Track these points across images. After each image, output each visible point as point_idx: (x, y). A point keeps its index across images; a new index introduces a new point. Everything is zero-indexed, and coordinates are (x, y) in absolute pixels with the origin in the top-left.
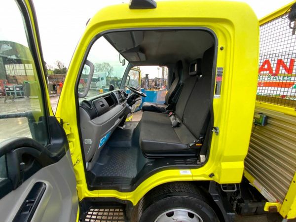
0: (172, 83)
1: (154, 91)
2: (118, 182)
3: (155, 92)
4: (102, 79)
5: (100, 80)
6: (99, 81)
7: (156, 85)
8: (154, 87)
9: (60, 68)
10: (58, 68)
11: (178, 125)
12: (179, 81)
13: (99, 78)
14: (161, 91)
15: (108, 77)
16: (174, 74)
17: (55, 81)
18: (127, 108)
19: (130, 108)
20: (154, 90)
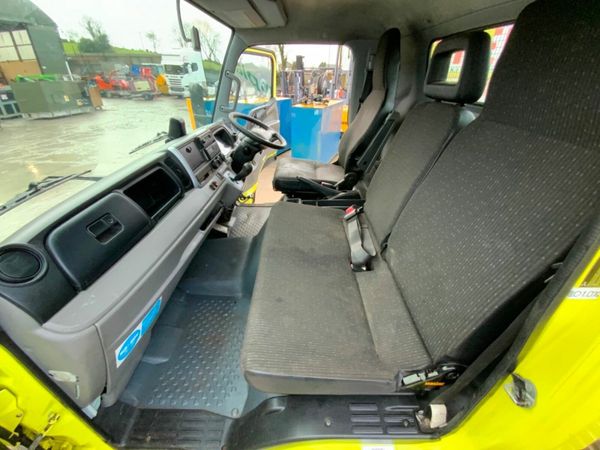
0: (362, 101)
1: (313, 110)
2: (194, 425)
3: (316, 113)
4: (194, 67)
5: (190, 69)
6: (187, 72)
7: (319, 91)
8: (316, 96)
9: (93, 34)
10: (89, 36)
11: (369, 264)
12: (383, 104)
13: (186, 64)
14: (331, 107)
15: (210, 60)
16: (370, 73)
17: (85, 70)
18: (227, 189)
19: (239, 185)
20: (316, 105)
